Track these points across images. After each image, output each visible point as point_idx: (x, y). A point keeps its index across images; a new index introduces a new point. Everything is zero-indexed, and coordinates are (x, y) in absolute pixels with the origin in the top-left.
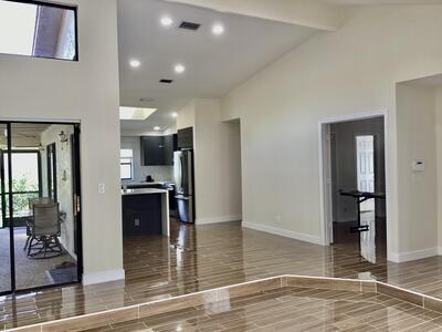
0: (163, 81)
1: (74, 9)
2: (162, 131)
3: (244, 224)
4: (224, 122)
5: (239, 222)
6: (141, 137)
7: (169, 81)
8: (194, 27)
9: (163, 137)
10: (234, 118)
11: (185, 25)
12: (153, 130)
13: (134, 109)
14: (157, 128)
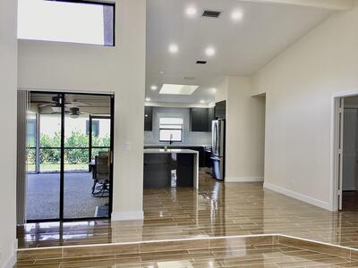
0: (198, 62)
1: (113, 5)
2: (208, 104)
3: (265, 185)
4: (254, 97)
5: (262, 183)
6: (191, 109)
7: (204, 63)
8: (216, 14)
9: (207, 109)
10: (260, 93)
11: (207, 13)
12: (199, 103)
13: (181, 86)
14: (202, 101)
